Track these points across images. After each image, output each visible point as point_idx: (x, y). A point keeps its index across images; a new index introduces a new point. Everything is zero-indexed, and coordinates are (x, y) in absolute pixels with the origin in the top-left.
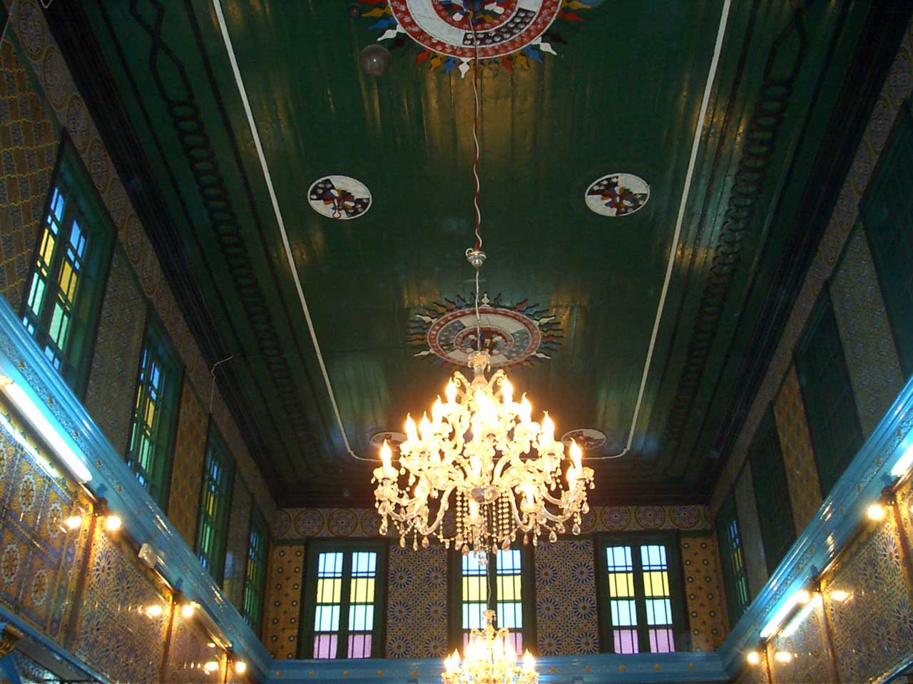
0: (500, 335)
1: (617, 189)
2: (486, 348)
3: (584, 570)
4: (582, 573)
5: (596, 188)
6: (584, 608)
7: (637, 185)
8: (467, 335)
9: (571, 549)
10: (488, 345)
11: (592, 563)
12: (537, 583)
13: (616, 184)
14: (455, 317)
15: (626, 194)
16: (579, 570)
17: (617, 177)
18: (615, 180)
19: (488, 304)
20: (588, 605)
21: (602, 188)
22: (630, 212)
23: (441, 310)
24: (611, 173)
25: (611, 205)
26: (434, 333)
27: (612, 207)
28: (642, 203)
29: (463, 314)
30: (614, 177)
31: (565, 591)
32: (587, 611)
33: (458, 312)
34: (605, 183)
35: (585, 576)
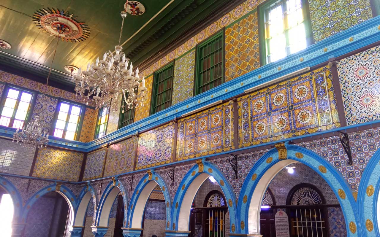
0: (69, 28)
1: (136, 7)
2: (62, 30)
3: (52, 108)
4: (51, 109)
5: (130, 3)
6: (48, 120)
7: (142, 9)
8: (57, 24)
9: (50, 100)
10: (63, 30)
11: (55, 107)
12: (35, 108)
13: (137, 5)
14: (57, 16)
15: (138, 10)
16: (50, 108)
17: (138, 3)
18: (137, 4)
19: (71, 17)
20: (50, 119)
21: (132, 4)
22: (135, 15)
23: (53, 11)
24: (137, 1)
25: (131, 10)
26: (46, 17)
27: (131, 11)
28: (140, 14)
29: (60, 17)
30: (137, 3)
31: (44, 113)
32: (49, 121)
33: (59, 15)
34: (134, 3)
35: (52, 110)
